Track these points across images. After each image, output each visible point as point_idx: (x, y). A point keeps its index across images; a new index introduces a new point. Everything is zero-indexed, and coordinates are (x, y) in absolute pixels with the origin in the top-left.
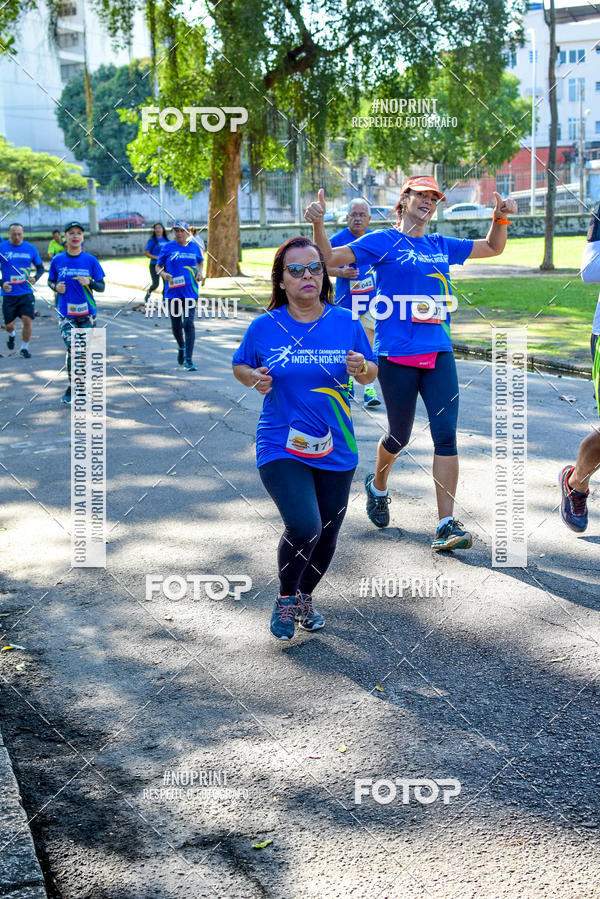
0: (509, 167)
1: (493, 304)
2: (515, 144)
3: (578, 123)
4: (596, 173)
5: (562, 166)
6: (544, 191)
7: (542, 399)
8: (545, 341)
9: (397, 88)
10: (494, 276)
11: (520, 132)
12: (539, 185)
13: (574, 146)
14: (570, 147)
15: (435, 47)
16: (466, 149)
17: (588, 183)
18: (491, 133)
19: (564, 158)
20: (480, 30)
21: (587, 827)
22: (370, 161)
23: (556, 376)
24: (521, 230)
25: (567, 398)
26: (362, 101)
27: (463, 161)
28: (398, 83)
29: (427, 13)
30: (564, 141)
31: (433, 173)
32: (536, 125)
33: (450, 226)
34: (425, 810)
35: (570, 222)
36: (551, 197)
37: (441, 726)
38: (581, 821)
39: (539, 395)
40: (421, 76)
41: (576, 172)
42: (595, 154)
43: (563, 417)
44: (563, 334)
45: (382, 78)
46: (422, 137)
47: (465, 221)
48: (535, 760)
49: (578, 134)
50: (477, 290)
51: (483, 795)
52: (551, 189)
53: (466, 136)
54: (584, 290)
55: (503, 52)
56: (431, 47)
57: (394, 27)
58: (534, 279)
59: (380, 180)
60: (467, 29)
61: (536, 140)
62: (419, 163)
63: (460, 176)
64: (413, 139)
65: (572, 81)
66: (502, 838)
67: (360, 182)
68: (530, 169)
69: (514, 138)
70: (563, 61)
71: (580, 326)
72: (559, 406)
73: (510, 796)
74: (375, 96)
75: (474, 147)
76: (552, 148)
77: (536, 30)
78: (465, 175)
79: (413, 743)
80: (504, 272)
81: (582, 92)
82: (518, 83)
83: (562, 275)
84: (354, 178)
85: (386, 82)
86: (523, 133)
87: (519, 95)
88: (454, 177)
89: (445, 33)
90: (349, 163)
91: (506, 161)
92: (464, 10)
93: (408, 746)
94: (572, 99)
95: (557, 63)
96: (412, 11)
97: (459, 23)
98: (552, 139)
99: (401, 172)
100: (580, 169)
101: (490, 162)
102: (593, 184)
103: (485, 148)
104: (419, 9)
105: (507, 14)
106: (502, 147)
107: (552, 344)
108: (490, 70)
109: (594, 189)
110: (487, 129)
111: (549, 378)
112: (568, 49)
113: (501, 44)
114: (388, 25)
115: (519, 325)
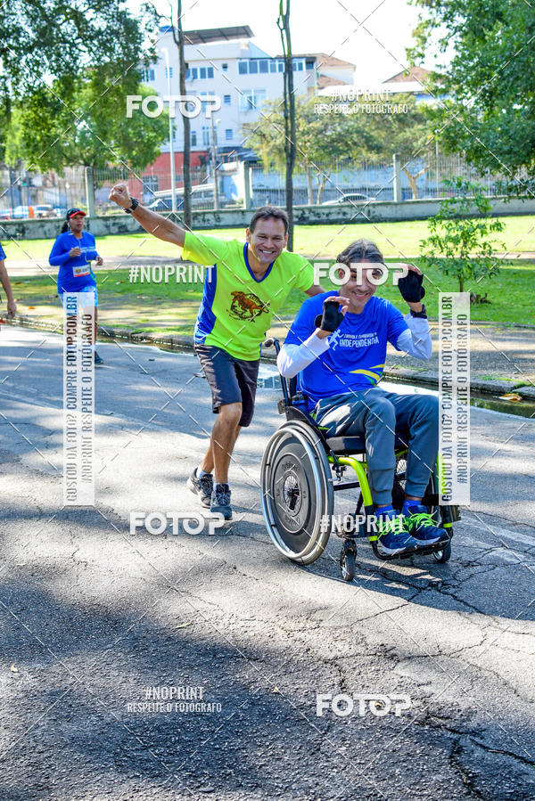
0: (151, 169)
1: (138, 291)
2: (156, 149)
3: (210, 131)
4: (228, 174)
5: (199, 168)
6: (181, 191)
7: (178, 376)
8: (183, 324)
9: (45, 99)
11: (160, 139)
12: (178, 186)
13: (208, 151)
14: (204, 152)
15: (78, 61)
16: (113, 153)
17: (222, 184)
18: (134, 140)
19: (200, 163)
20: (118, 48)
21: (205, 792)
22: (26, 165)
23: (192, 356)
26: (13, 110)
27: (111, 165)
28: (46, 93)
29: (69, 30)
30: (199, 147)
31: (84, 175)
32: (174, 133)
33: (101, 222)
34: (51, 792)
35: (207, 217)
36: (187, 196)
37: (70, 702)
38: (198, 787)
39: (177, 373)
40: (67, 88)
41: (210, 174)
42: (226, 157)
43: (198, 392)
45: (30, 88)
46: (72, 143)
47: (115, 218)
48: (158, 728)
49: (211, 141)
50: (124, 279)
51: (106, 769)
52: (187, 189)
53: (113, 142)
55: (139, 67)
56: (75, 62)
57: (37, 44)
59: (37, 181)
60: (106, 47)
61: (173, 146)
62: (72, 166)
63: (109, 178)
64: (65, 145)
65: (203, 94)
67: (19, 183)
68: (169, 172)
69: (155, 145)
70: (195, 77)
72: (193, 382)
73: (133, 769)
74: (25, 106)
75: (120, 152)
76: (186, 153)
77: (168, 52)
78: (114, 175)
79: (42, 724)
80: (149, 262)
84: (13, 179)
85: (35, 93)
86: (163, 139)
88: (104, 178)
89: (86, 49)
90: (8, 166)
91: (149, 164)
92: (103, 29)
93: (37, 727)
95: (187, 81)
96: (55, 30)
97: (98, 41)
98: (187, 145)
99: (56, 175)
100: (214, 171)
101: (135, 165)
102: (226, 183)
103: (130, 153)
104: (61, 27)
105: (141, 34)
106: (145, 151)
107: (189, 326)
108: (128, 84)
109: (227, 189)
110: (131, 135)
111: (186, 357)
112: (198, 66)
113: (137, 60)
114: (34, 41)
115: (161, 310)
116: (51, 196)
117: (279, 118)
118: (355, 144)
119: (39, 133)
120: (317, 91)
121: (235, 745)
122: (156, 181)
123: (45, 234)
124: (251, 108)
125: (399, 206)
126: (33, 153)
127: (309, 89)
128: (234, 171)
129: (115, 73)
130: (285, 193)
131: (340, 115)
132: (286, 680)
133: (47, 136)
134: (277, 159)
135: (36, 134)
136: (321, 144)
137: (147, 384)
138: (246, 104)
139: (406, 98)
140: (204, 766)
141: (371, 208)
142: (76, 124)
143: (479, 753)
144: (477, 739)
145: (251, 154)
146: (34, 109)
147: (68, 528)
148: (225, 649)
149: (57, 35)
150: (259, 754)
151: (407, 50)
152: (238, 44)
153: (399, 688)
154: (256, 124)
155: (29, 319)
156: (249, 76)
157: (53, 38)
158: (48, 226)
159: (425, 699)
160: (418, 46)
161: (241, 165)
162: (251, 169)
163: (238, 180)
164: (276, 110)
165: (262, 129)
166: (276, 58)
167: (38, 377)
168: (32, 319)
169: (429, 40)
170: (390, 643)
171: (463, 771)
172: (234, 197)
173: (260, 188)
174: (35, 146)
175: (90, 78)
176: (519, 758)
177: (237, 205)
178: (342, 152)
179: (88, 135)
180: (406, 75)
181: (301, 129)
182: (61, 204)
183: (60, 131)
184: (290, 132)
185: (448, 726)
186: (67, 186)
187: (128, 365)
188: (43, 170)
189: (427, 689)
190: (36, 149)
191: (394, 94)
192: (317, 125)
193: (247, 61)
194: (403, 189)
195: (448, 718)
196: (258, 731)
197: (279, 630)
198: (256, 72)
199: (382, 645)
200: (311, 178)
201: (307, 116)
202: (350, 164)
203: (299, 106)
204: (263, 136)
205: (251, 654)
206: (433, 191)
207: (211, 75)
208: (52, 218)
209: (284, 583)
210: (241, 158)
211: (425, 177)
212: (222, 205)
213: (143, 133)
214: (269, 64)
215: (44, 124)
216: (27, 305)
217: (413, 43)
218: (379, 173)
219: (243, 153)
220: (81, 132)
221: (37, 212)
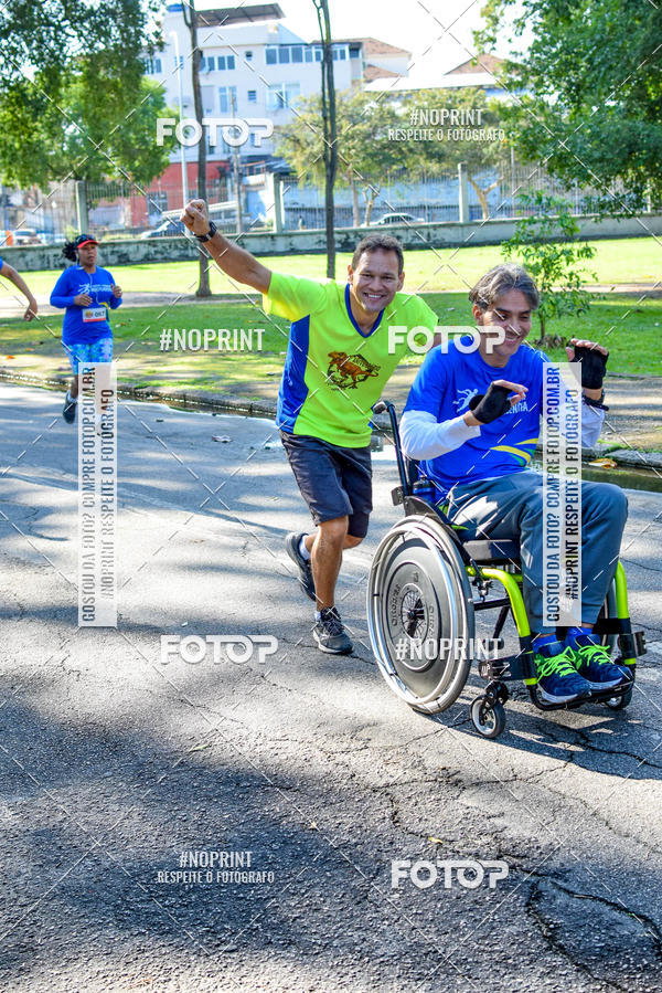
0: (159, 183)
1: (142, 335)
2: (164, 158)
4: (254, 189)
5: (217, 181)
7: (194, 441)
8: (199, 376)
9: (24, 96)
10: (146, 305)
11: (169, 145)
13: (228, 161)
14: (225, 162)
15: (65, 49)
16: (110, 164)
17: (247, 201)
18: (137, 147)
19: (218, 175)
20: (115, 33)
21: (226, 952)
22: (2, 179)
23: (210, 414)
24: (175, 254)
25: (221, 438)
27: (108, 178)
28: (25, 89)
29: (54, 10)
30: (218, 155)
31: (74, 191)
34: (35, 954)
37: (60, 843)
38: (218, 945)
39: (191, 437)
40: (51, 82)
41: (232, 190)
42: (251, 168)
43: (215, 460)
44: (219, 367)
45: (6, 83)
46: (60, 151)
47: (114, 244)
50: (125, 320)
51: (104, 925)
53: (110, 149)
54: (242, 318)
55: (141, 56)
56: (61, 49)
57: (13, 27)
58: (189, 305)
59: (17, 200)
60: (100, 30)
61: (185, 156)
62: (59, 181)
63: (106, 195)
64: (51, 154)
65: (222, 90)
66: (126, 978)
68: (181, 187)
69: (164, 152)
70: (212, 68)
71: (238, 357)
72: (212, 448)
73: (138, 924)
75: (119, 162)
76: (201, 163)
77: (177, 36)
78: (113, 192)
79: (25, 870)
80: (157, 300)
81: (234, 101)
82: (164, 91)
83: (219, 302)
85: (11, 89)
86: (172, 146)
87: (165, 105)
88: (100, 195)
89: (75, 33)
91: (155, 177)
92: (96, 8)
93: (19, 874)
94: (224, 109)
95: (201, 74)
96: (36, 9)
97: (91, 23)
98: (202, 153)
99: (39, 191)
100: (236, 186)
101: (137, 179)
102: (252, 201)
103: (132, 164)
104: (44, 6)
105: (143, 14)
106: (150, 161)
107: (206, 379)
108: (128, 76)
109: (253, 207)
110: (133, 142)
111: (202, 417)
112: (216, 55)
113: (138, 47)
114: (9, 22)
115: (171, 359)
116: (33, 218)
117: (317, 119)
118: (411, 150)
119: (17, 139)
120: (363, 85)
121: (263, 894)
122: (165, 198)
123: (27, 264)
124: (282, 106)
125: (466, 229)
126: (10, 163)
127: (353, 82)
128: (261, 185)
129: (111, 63)
130: (325, 213)
131: (393, 115)
132: (326, 813)
133: (28, 142)
134: (314, 170)
135: (13, 140)
136: (369, 151)
137: (155, 450)
138: (276, 101)
139: (474, 93)
140: (225, 919)
141: (431, 231)
142: (64, 127)
143: (562, 899)
144: (560, 883)
145: (282, 165)
146: (11, 109)
147: (56, 629)
148: (250, 776)
149: (39, 15)
150: (293, 904)
151: (474, 33)
152: (265, 27)
153: (464, 822)
154: (288, 126)
155: (7, 371)
156: (278, 66)
157: (33, 20)
158: (30, 256)
159: (496, 835)
160: (488, 28)
161: (270, 178)
162: (282, 183)
163: (267, 196)
164: (313, 109)
165: (296, 132)
166: (312, 44)
167: (19, 443)
168: (11, 371)
169: (501, 20)
170: (454, 766)
171: (543, 921)
172: (262, 218)
173: (294, 206)
174: (13, 155)
175: (81, 69)
176: (611, 904)
177: (265, 228)
178: (394, 161)
179: (79, 141)
180: (474, 64)
181: (343, 132)
182: (46, 228)
183: (44, 136)
184: (330, 135)
185: (525, 866)
186: (54, 205)
187: (131, 428)
188: (24, 185)
189: (499, 822)
190: (14, 158)
191: (459, 88)
192: (364, 127)
193: (277, 48)
194: (471, 207)
195: (525, 857)
196: (291, 876)
197: (317, 752)
198: (288, 61)
199: (444, 769)
200: (356, 193)
201: (351, 116)
202: (405, 176)
203: (341, 104)
204: (297, 141)
205: (283, 781)
206: (506, 209)
207: (232, 66)
208: (35, 245)
209: (322, 694)
210: (269, 169)
211: (497, 191)
212: (246, 227)
213: (147, 139)
214: (304, 51)
215: (23, 128)
216: (5, 353)
217: (482, 24)
218: (441, 187)
219: (272, 163)
220: (71, 138)
221: (15, 238)
